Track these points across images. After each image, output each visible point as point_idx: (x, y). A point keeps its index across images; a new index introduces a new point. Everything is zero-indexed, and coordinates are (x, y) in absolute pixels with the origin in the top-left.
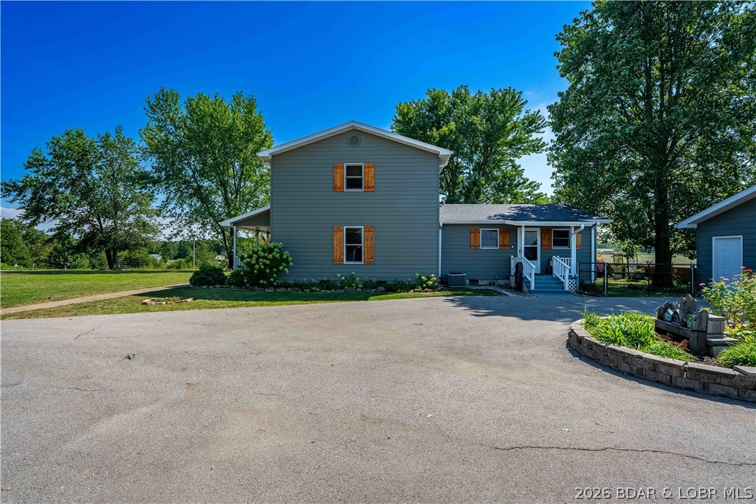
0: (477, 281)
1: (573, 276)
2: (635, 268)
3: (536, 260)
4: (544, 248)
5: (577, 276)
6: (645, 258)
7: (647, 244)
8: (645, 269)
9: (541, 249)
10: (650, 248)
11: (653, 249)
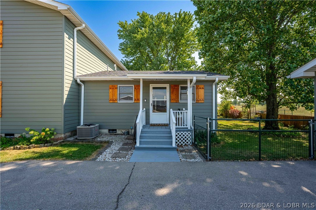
0: (116, 130)
1: (189, 128)
2: (254, 114)
3: (166, 112)
4: (172, 101)
5: (193, 128)
6: (260, 108)
7: (260, 99)
8: (260, 115)
9: (170, 102)
10: (263, 102)
11: (265, 102)
